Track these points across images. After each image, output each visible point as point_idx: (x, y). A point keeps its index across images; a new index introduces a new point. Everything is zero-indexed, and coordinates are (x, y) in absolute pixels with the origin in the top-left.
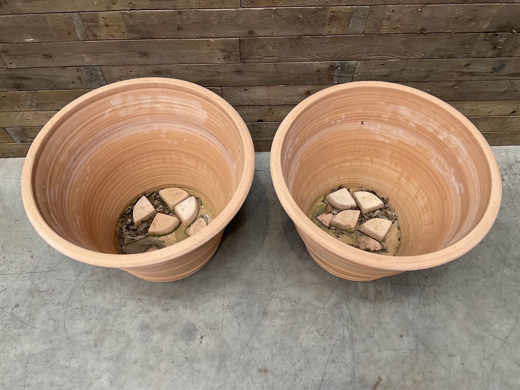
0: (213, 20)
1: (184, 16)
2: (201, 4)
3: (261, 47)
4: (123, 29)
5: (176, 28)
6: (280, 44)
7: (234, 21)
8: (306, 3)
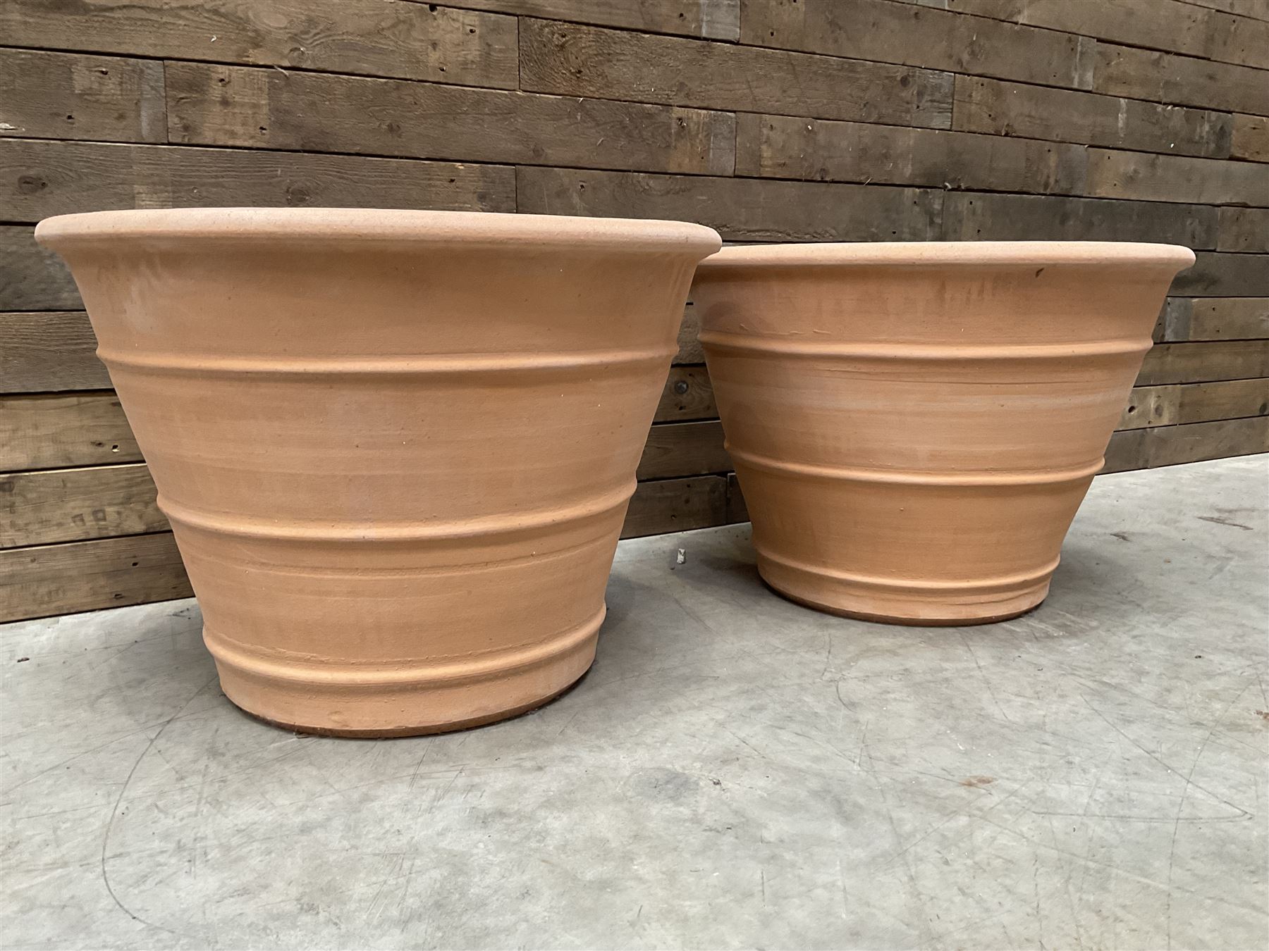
0: (465, 113)
1: (406, 97)
2: (443, 70)
3: (558, 195)
4: (264, 118)
5: (384, 127)
6: (594, 188)
7: (505, 119)
8: (633, 93)
